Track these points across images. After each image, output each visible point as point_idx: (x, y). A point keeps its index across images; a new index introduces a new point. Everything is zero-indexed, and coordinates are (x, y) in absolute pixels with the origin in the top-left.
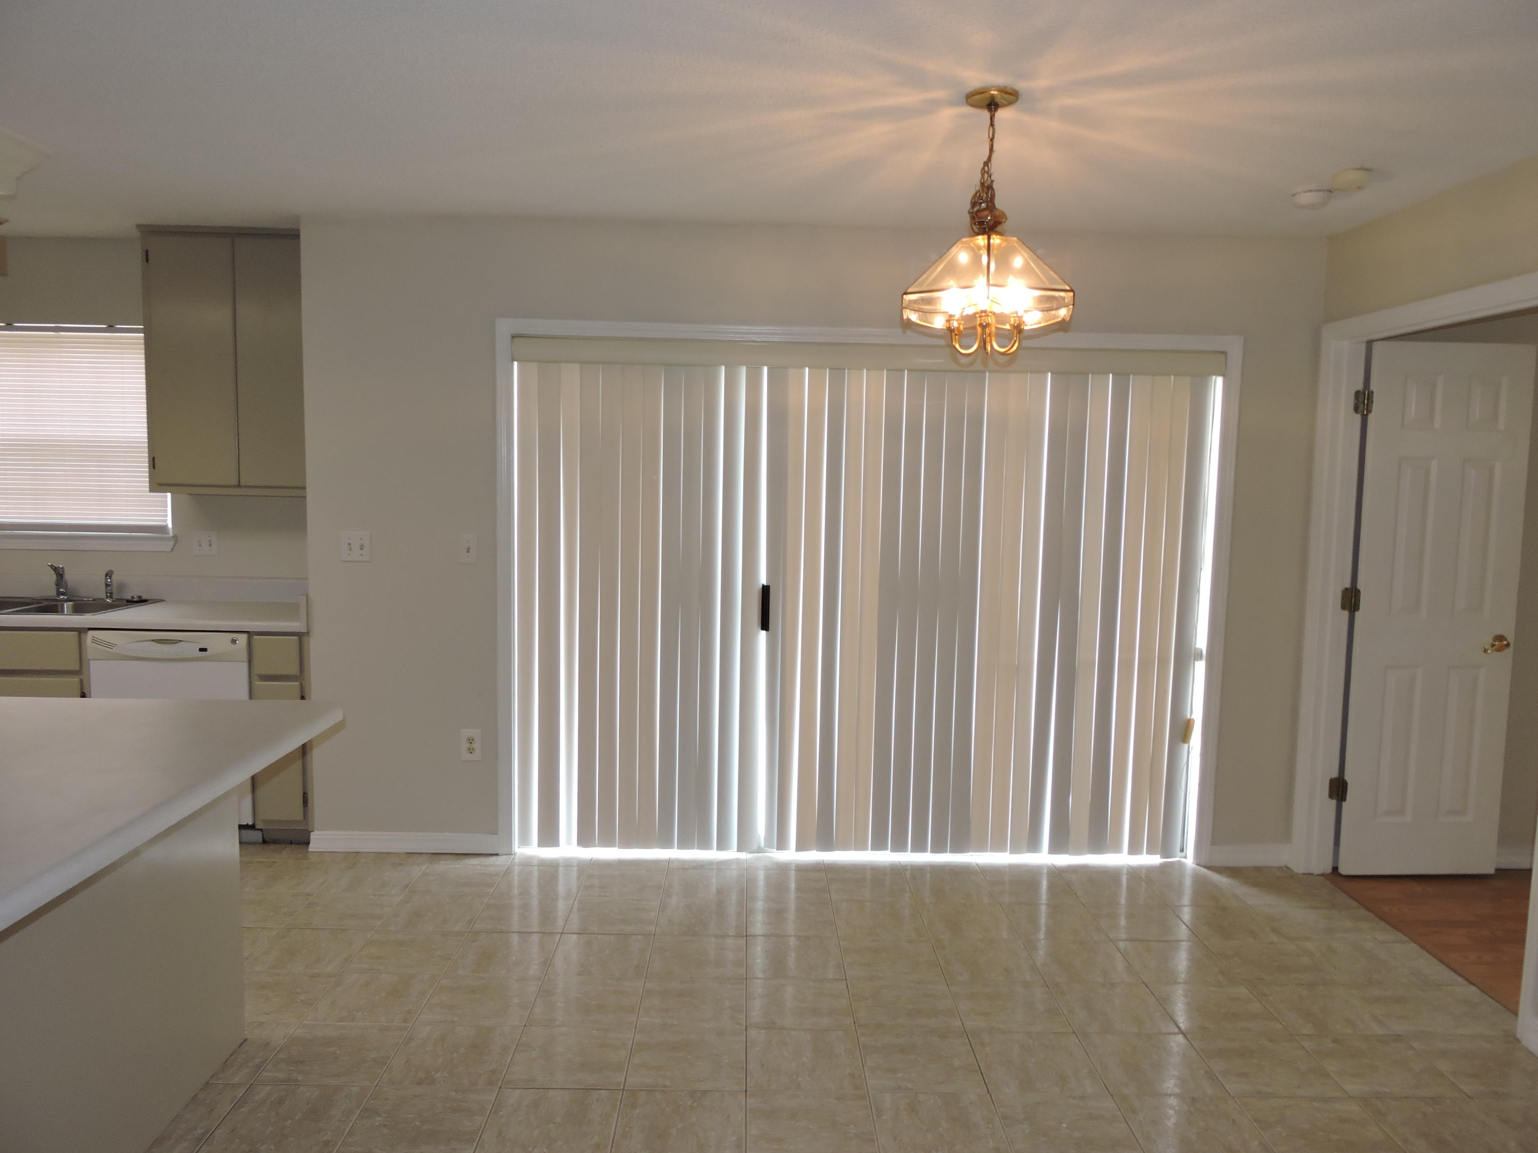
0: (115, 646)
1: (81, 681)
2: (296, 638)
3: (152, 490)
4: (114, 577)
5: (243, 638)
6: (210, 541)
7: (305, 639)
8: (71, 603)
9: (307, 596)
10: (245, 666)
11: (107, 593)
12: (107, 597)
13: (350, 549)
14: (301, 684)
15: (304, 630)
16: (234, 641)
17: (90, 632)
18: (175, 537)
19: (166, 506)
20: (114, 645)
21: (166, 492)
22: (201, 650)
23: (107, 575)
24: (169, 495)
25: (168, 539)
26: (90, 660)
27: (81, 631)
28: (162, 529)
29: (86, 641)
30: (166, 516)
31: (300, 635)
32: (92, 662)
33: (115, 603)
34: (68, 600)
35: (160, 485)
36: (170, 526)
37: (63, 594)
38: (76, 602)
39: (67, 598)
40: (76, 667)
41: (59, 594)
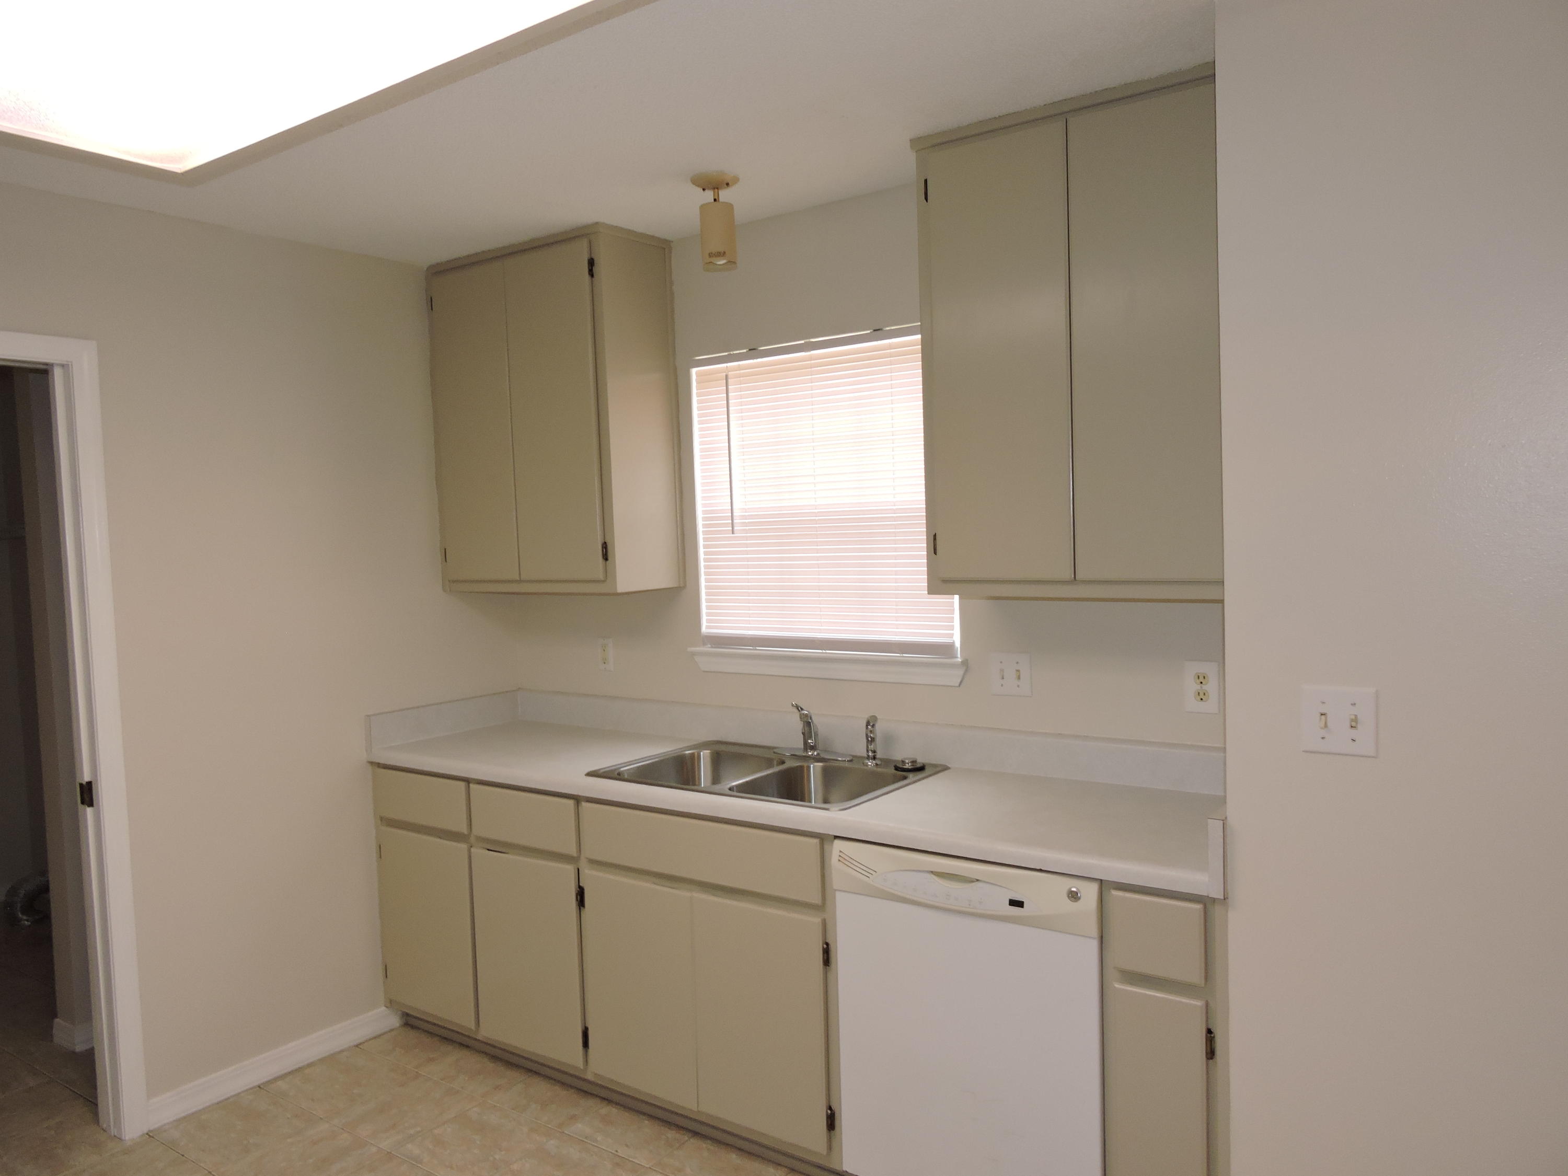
0: (874, 873)
1: (824, 924)
2: (1198, 907)
3: (933, 589)
4: (877, 726)
5: (1090, 892)
6: (1018, 671)
7: (1217, 910)
8: (821, 764)
9: (1224, 821)
10: (1094, 945)
11: (868, 751)
12: (868, 758)
13: (1326, 726)
14: (1207, 1005)
15: (1217, 894)
16: (1074, 896)
17: (837, 842)
18: (965, 663)
19: (952, 612)
20: (872, 872)
21: (953, 593)
22: (1014, 903)
23: (868, 723)
24: (957, 597)
25: (954, 666)
26: (836, 890)
27: (824, 839)
28: (945, 649)
29: (830, 860)
30: (952, 628)
31: (1205, 902)
32: (838, 894)
33: (879, 770)
34: (818, 759)
35: (945, 581)
36: (958, 644)
37: (813, 748)
38: (828, 764)
39: (818, 754)
40: (816, 899)
41: (807, 747)
